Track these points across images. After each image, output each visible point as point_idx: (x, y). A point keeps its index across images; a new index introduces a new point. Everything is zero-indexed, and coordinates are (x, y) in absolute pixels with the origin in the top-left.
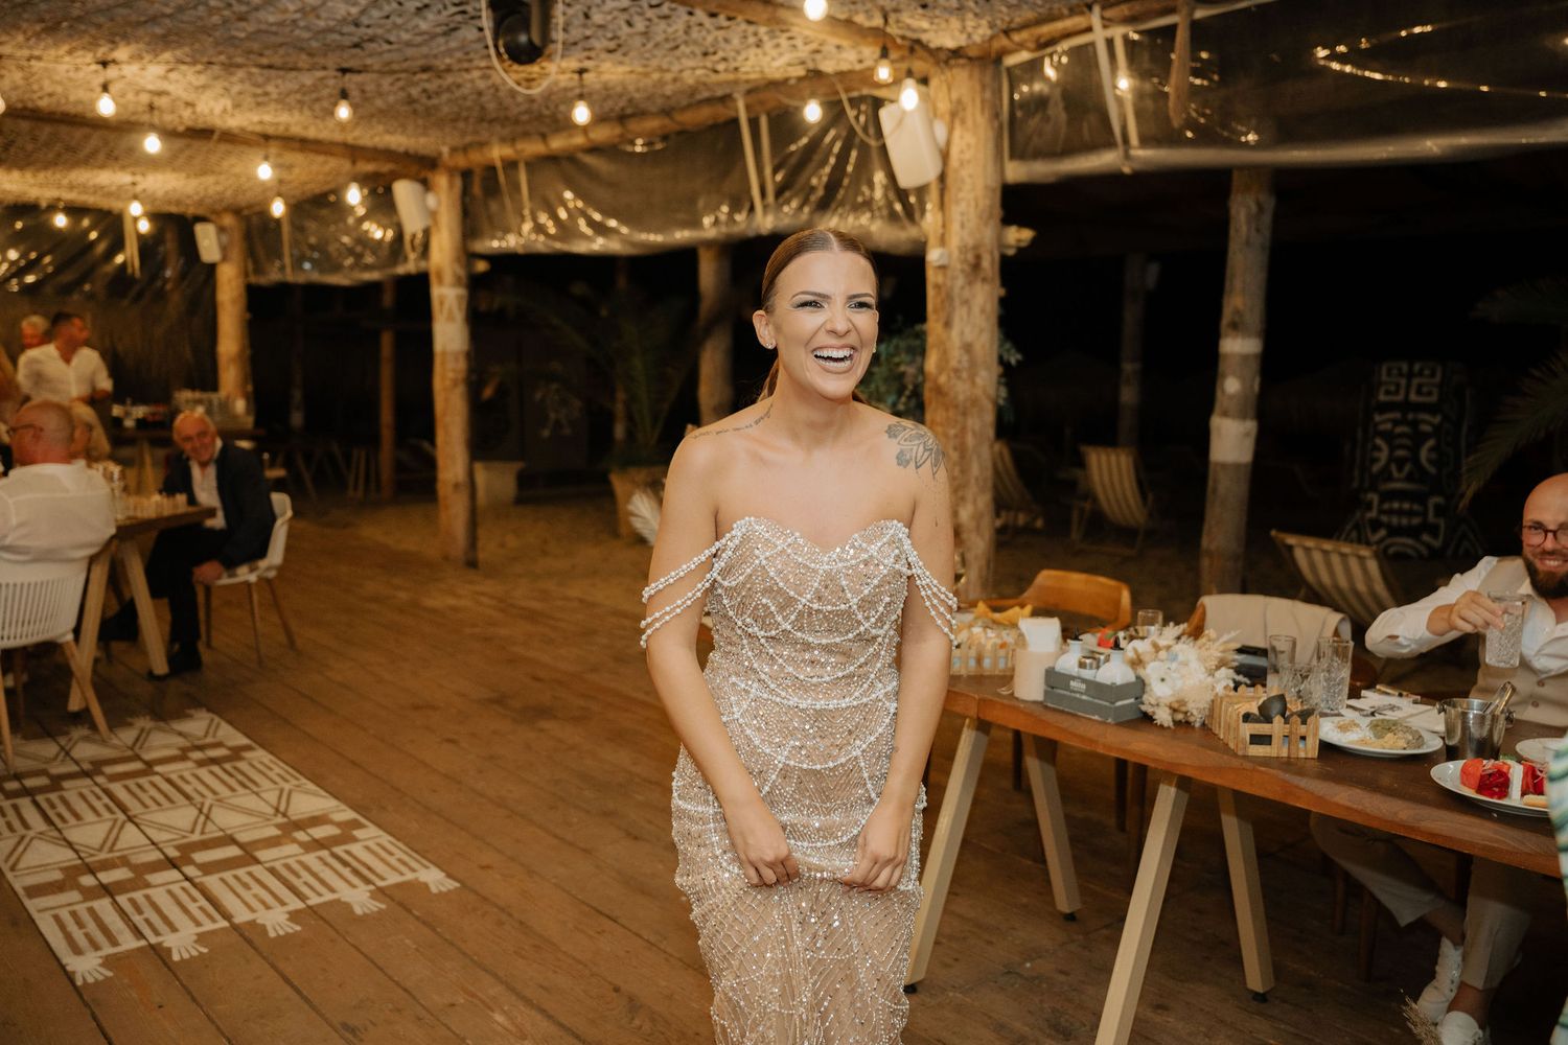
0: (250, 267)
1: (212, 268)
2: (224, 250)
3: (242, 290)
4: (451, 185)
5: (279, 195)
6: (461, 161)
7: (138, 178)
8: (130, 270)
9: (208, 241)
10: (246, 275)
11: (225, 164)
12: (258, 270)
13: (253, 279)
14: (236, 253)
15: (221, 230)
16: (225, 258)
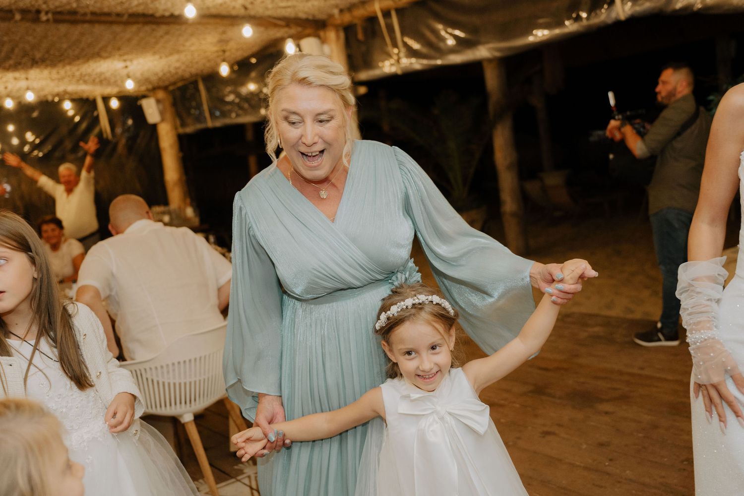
0: (178, 122)
1: (154, 127)
2: (162, 113)
3: (175, 138)
4: (338, 37)
5: (224, 60)
6: (347, 18)
7: (128, 63)
8: (105, 136)
9: (152, 110)
10: (176, 129)
11: (188, 44)
12: (183, 125)
13: (181, 131)
14: (169, 115)
15: (158, 101)
16: (163, 120)
